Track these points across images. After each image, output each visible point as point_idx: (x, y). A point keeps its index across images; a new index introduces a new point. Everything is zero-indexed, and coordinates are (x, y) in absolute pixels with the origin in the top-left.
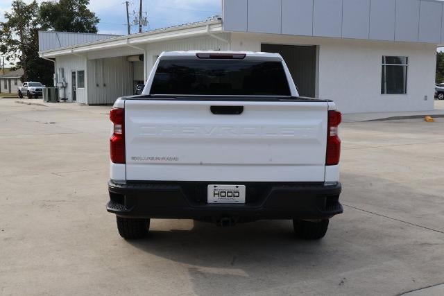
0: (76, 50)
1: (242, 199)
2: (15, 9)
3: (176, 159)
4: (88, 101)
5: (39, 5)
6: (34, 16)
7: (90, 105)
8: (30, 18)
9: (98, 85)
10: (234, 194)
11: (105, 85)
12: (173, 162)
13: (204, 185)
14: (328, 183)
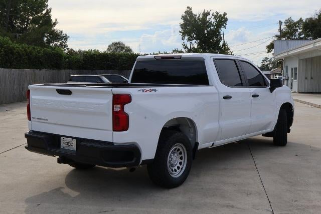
0: (290, 53)
1: (74, 148)
2: (286, 25)
3: (47, 120)
4: (298, 90)
5: (304, 21)
6: (300, 29)
7: (299, 93)
8: (297, 30)
9: (306, 78)
10: (71, 144)
11: (312, 78)
12: (46, 121)
13: (58, 137)
14: (116, 143)
